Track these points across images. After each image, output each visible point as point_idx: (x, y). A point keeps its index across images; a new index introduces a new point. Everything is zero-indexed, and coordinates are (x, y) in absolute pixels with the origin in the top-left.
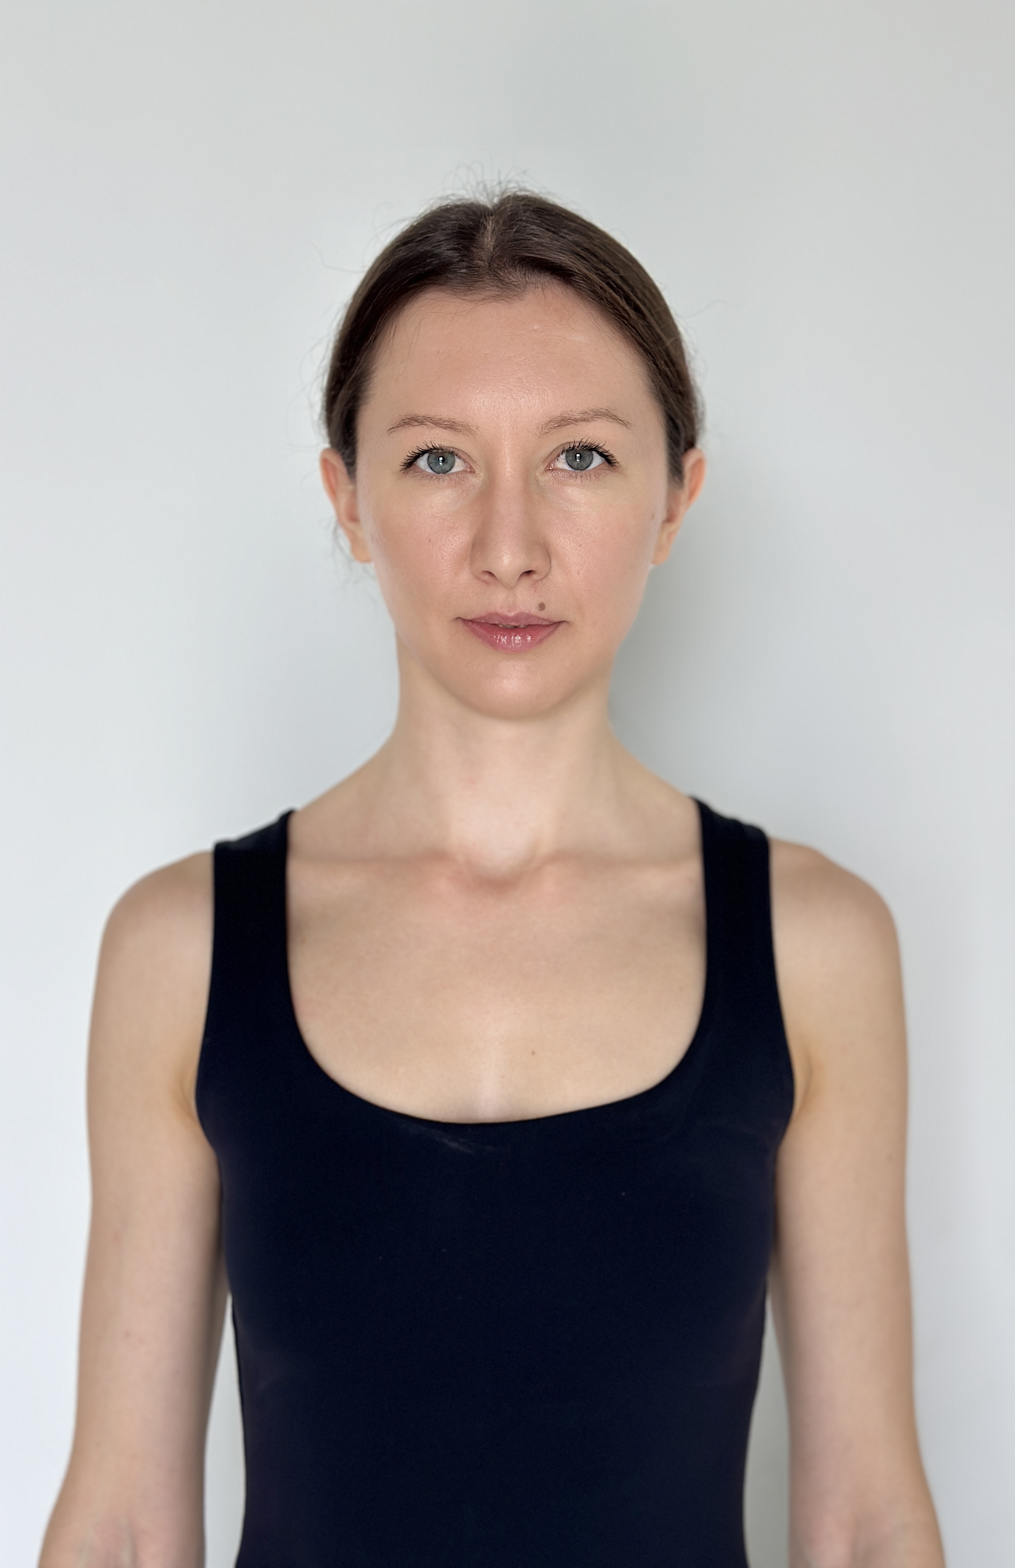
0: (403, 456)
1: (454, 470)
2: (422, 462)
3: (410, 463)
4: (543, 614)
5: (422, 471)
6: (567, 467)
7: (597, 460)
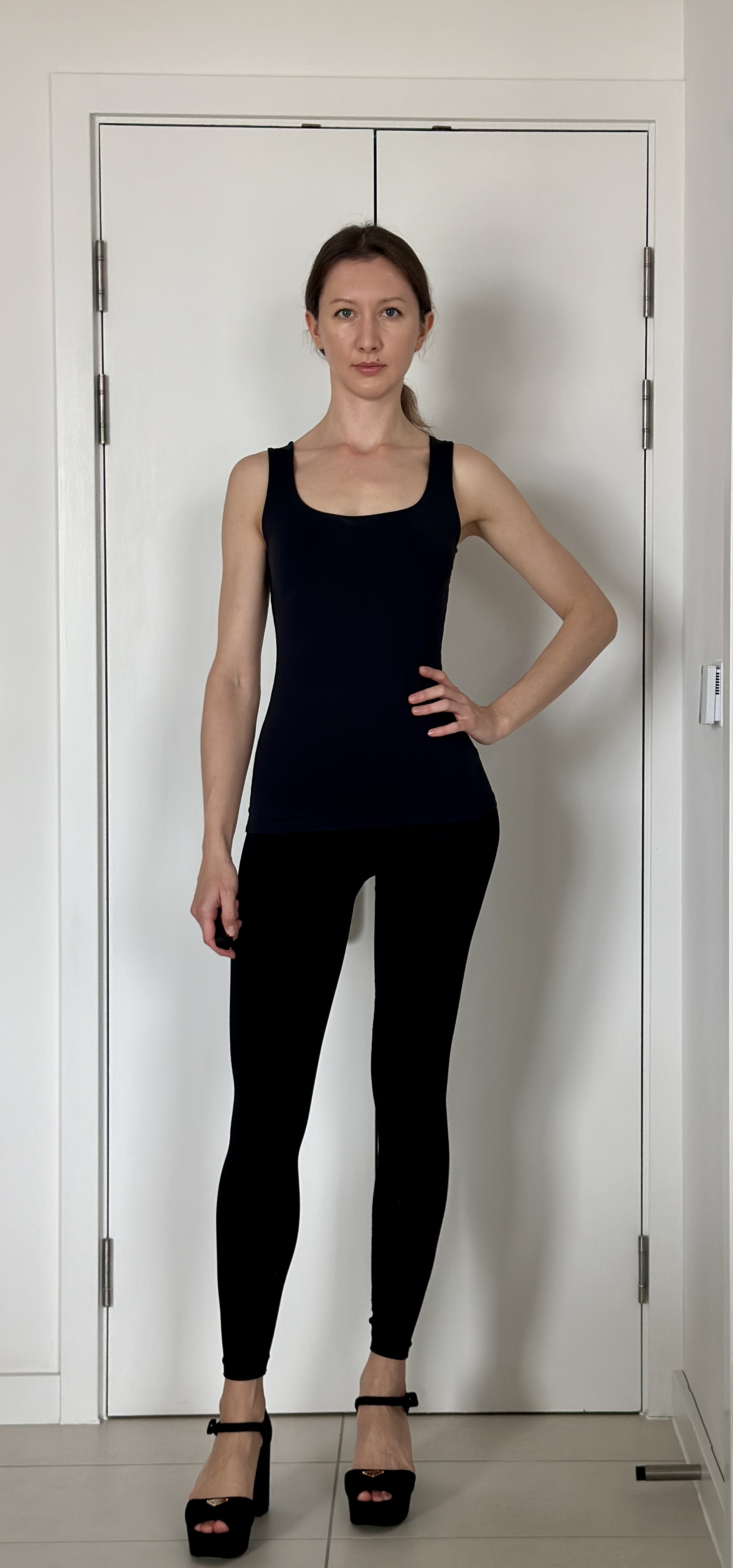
0: (335, 311)
1: (350, 317)
2: (341, 314)
3: (337, 314)
4: (379, 362)
5: (340, 316)
6: (386, 315)
7: (396, 313)
